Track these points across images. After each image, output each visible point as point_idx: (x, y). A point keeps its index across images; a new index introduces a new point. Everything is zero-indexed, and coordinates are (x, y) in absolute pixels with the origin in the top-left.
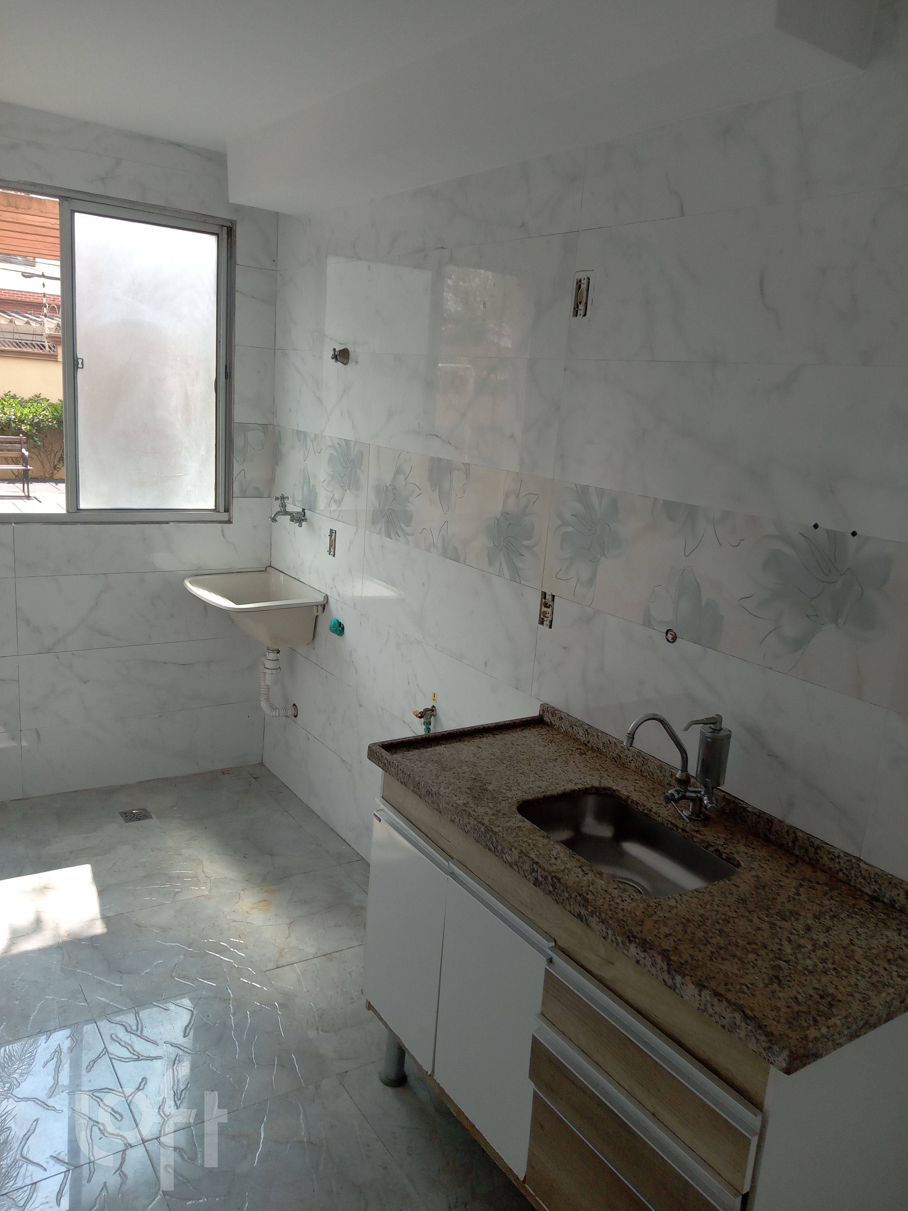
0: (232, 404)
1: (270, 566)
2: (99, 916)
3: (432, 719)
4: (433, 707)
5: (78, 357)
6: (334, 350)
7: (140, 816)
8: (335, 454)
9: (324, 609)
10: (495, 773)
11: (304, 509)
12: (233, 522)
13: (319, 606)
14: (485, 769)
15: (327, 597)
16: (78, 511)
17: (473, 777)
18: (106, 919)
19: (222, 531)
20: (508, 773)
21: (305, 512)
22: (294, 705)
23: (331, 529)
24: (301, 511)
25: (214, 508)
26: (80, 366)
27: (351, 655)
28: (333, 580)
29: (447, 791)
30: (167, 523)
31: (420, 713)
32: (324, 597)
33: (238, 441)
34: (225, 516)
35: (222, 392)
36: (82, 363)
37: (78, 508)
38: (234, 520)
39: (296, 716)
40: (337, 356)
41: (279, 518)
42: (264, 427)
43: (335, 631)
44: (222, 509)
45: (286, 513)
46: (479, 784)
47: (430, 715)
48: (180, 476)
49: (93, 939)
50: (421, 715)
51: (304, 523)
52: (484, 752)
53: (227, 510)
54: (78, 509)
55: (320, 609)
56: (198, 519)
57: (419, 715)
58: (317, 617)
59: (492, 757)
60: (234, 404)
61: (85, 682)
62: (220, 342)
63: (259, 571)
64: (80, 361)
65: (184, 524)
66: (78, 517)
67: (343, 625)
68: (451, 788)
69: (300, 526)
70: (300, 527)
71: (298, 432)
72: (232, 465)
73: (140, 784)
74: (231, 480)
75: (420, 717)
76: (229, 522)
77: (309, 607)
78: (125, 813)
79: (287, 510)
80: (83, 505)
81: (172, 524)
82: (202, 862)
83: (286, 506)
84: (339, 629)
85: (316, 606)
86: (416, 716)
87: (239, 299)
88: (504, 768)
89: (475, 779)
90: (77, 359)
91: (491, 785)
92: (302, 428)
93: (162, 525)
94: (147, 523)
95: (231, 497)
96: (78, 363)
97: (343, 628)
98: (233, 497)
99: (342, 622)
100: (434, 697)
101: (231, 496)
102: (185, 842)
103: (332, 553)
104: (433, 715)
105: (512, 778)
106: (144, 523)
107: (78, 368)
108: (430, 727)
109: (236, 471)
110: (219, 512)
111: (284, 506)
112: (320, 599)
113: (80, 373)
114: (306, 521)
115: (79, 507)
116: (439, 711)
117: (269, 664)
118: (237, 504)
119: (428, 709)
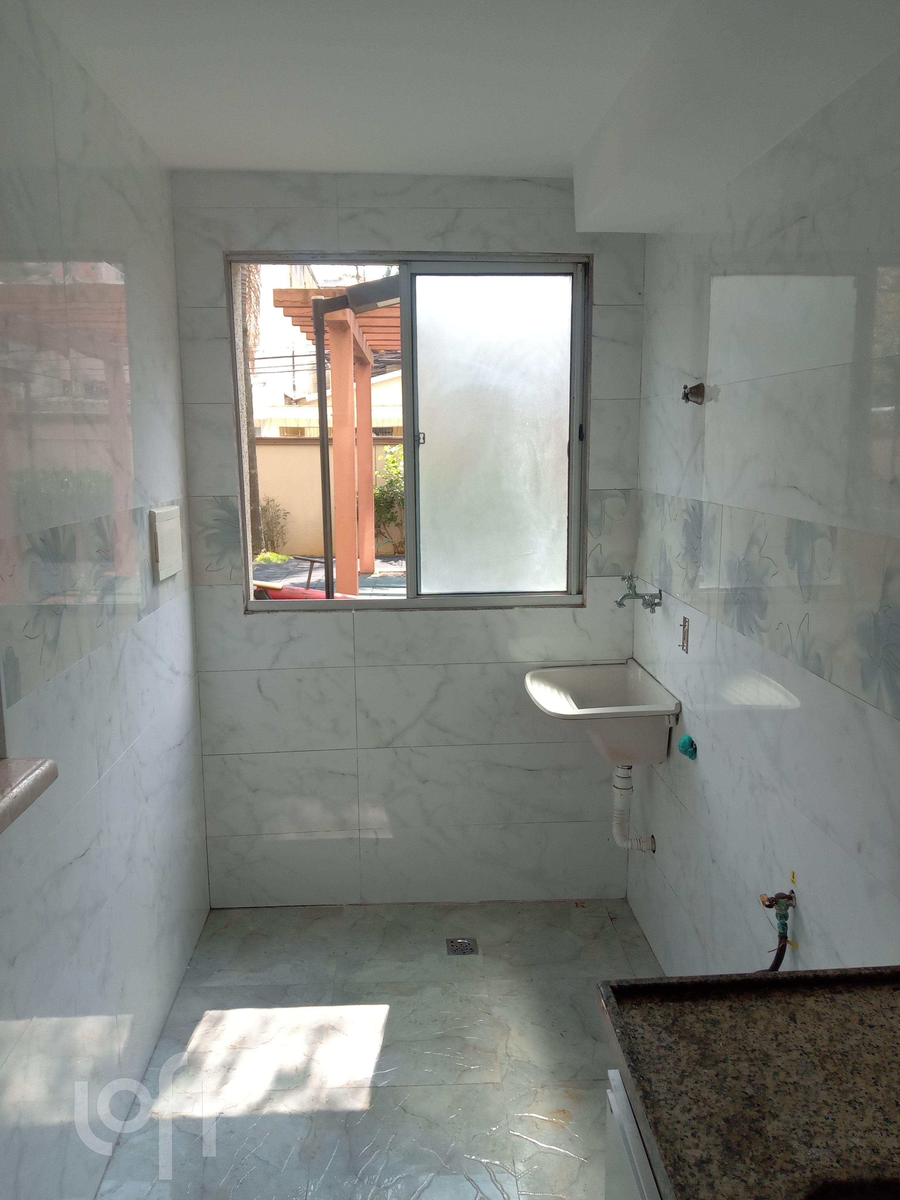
0: (587, 469)
1: (632, 658)
2: (368, 1083)
3: (790, 910)
4: (792, 892)
5: (420, 432)
6: (685, 387)
7: (466, 948)
8: (689, 520)
9: (677, 720)
10: (796, 1090)
11: (661, 590)
12: (587, 606)
13: (671, 716)
14: (782, 1075)
15: (679, 705)
16: (418, 596)
17: (750, 1091)
18: (375, 1090)
19: (574, 616)
20: (823, 1095)
21: (661, 595)
22: (653, 837)
23: (684, 617)
24: (658, 593)
25: (566, 590)
26: (422, 441)
27: (703, 787)
28: (686, 683)
29: (685, 1118)
30: (511, 607)
31: (769, 900)
32: (676, 704)
33: (593, 511)
34: (578, 599)
35: (575, 456)
36: (424, 438)
37: (419, 593)
38: (588, 604)
39: (654, 852)
40: (688, 394)
41: (626, 602)
42: (625, 492)
43: (685, 752)
44: (574, 591)
45: (636, 596)
46: (752, 1113)
47: (784, 905)
48: (528, 554)
49: (351, 1115)
50: (772, 903)
51: (657, 609)
52: (798, 1032)
53: (580, 592)
54: (418, 595)
55: (673, 719)
56: (547, 604)
57: (767, 903)
58: (671, 729)
59: (808, 1047)
60: (589, 469)
61: (424, 782)
62: (574, 398)
63: (618, 664)
64: (421, 436)
65: (530, 609)
66: (418, 602)
67: (695, 745)
68: (695, 1111)
69: (653, 611)
70: (652, 613)
71: (658, 495)
72: (586, 539)
73: (483, 904)
74: (585, 557)
75: (770, 906)
76: (582, 605)
77: (659, 716)
78: (452, 942)
79: (637, 592)
80: (424, 590)
81: (517, 609)
82: (510, 1029)
83: (635, 587)
84: (691, 749)
85: (667, 715)
86: (763, 902)
87: (596, 346)
88: (820, 1080)
89: (752, 1097)
90: (419, 434)
91: (775, 1123)
92: (661, 491)
93: (506, 610)
94: (489, 608)
95: (585, 577)
96: (419, 439)
97: (695, 749)
98: (586, 577)
99: (695, 742)
100: (794, 878)
101: (585, 575)
102: (501, 996)
103: (685, 648)
104: (791, 905)
105: (825, 1112)
106: (486, 609)
107: (419, 443)
108: (787, 922)
109: (590, 546)
110: (571, 594)
111: (632, 587)
112: (670, 706)
113: (422, 449)
114: (660, 606)
115: (420, 591)
116: (801, 900)
117: (618, 782)
118: (592, 585)
119: (783, 894)
